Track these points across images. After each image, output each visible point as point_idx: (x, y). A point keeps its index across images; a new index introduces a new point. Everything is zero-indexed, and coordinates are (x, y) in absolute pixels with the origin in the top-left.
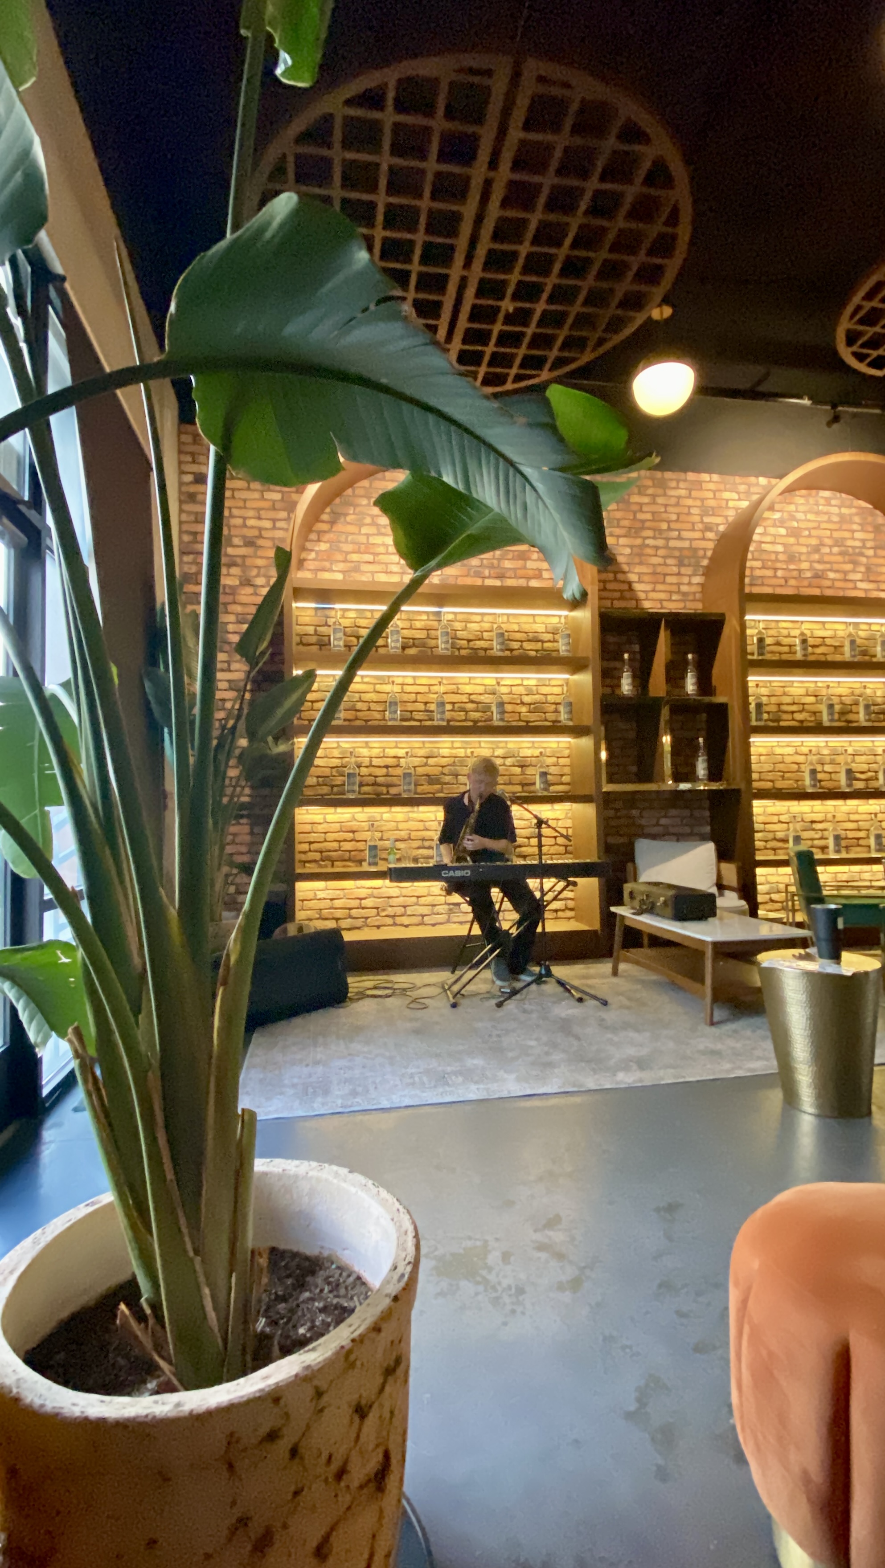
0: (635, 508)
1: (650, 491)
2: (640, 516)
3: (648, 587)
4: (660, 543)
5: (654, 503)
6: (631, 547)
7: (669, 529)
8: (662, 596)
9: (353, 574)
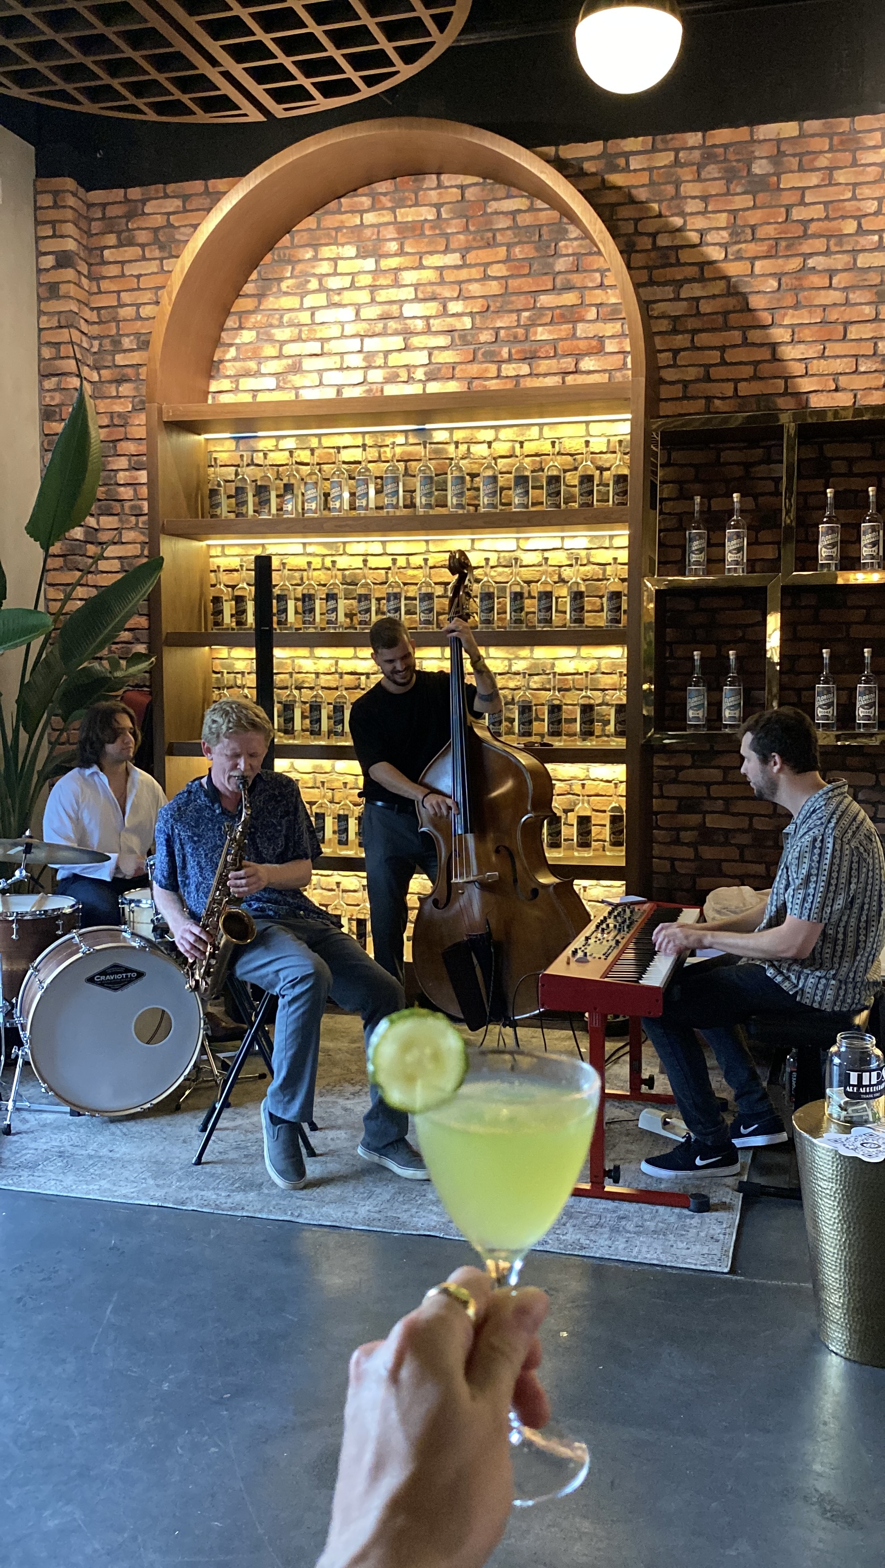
0: (788, 198)
1: (823, 161)
2: (798, 214)
3: (812, 351)
4: (840, 261)
5: (831, 183)
6: (779, 276)
7: (860, 231)
8: (839, 365)
9: (291, 377)
